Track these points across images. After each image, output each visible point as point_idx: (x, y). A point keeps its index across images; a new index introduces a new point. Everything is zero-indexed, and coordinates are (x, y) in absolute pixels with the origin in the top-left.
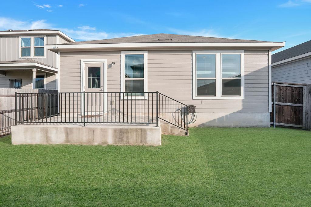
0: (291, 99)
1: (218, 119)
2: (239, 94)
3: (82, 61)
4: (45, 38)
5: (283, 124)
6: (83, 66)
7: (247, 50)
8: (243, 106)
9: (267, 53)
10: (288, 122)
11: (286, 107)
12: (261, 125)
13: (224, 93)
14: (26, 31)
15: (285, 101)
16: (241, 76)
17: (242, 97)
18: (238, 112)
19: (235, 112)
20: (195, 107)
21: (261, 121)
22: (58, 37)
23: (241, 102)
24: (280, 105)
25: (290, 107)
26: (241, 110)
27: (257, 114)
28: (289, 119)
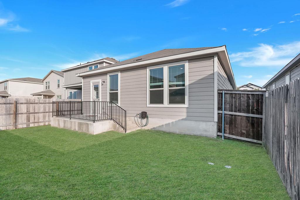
0: (246, 108)
1: (166, 125)
2: (183, 102)
3: (91, 81)
4: (99, 65)
5: (234, 137)
6: (91, 84)
7: (191, 59)
8: (187, 114)
9: (213, 60)
10: (242, 135)
11: (240, 118)
12: (205, 135)
13: (171, 102)
14: (92, 62)
15: (238, 110)
16: (185, 85)
17: (186, 105)
18: (182, 119)
19: (180, 120)
20: (146, 113)
21: (206, 131)
22: (104, 63)
23: (185, 110)
24: (232, 115)
25: (244, 118)
26: (185, 118)
27: (201, 123)
28: (244, 131)
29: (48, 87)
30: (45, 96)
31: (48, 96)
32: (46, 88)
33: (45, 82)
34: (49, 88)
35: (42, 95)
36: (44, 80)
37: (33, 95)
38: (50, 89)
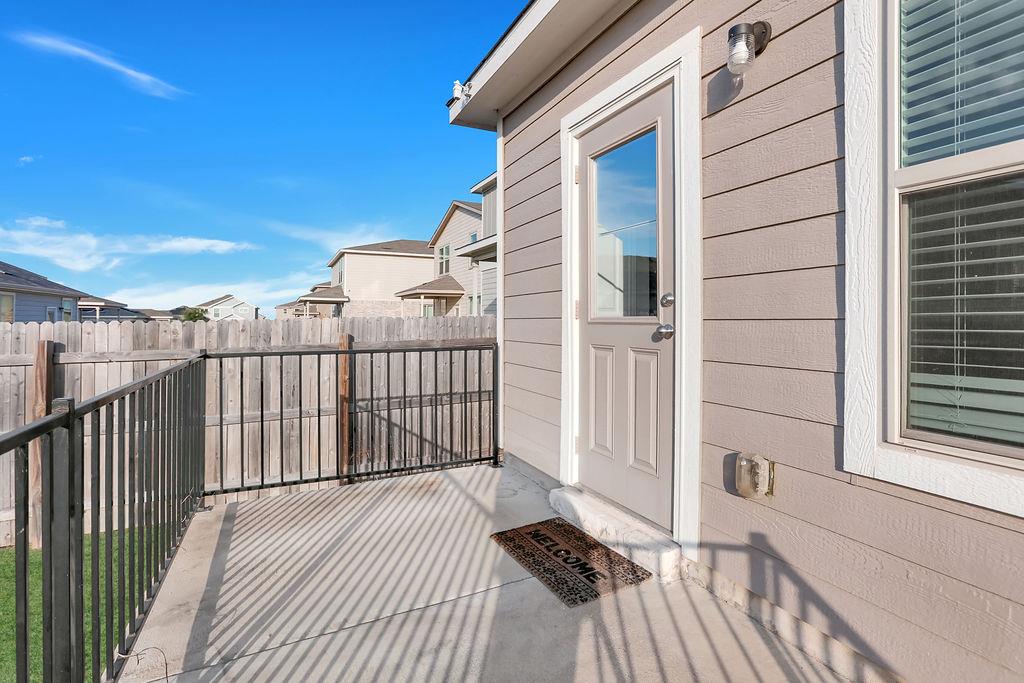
29: (444, 267)
30: (436, 298)
31: (446, 298)
32: (441, 272)
33: (437, 248)
34: (447, 271)
35: (422, 297)
36: (434, 243)
37: (403, 297)
38: (450, 273)
